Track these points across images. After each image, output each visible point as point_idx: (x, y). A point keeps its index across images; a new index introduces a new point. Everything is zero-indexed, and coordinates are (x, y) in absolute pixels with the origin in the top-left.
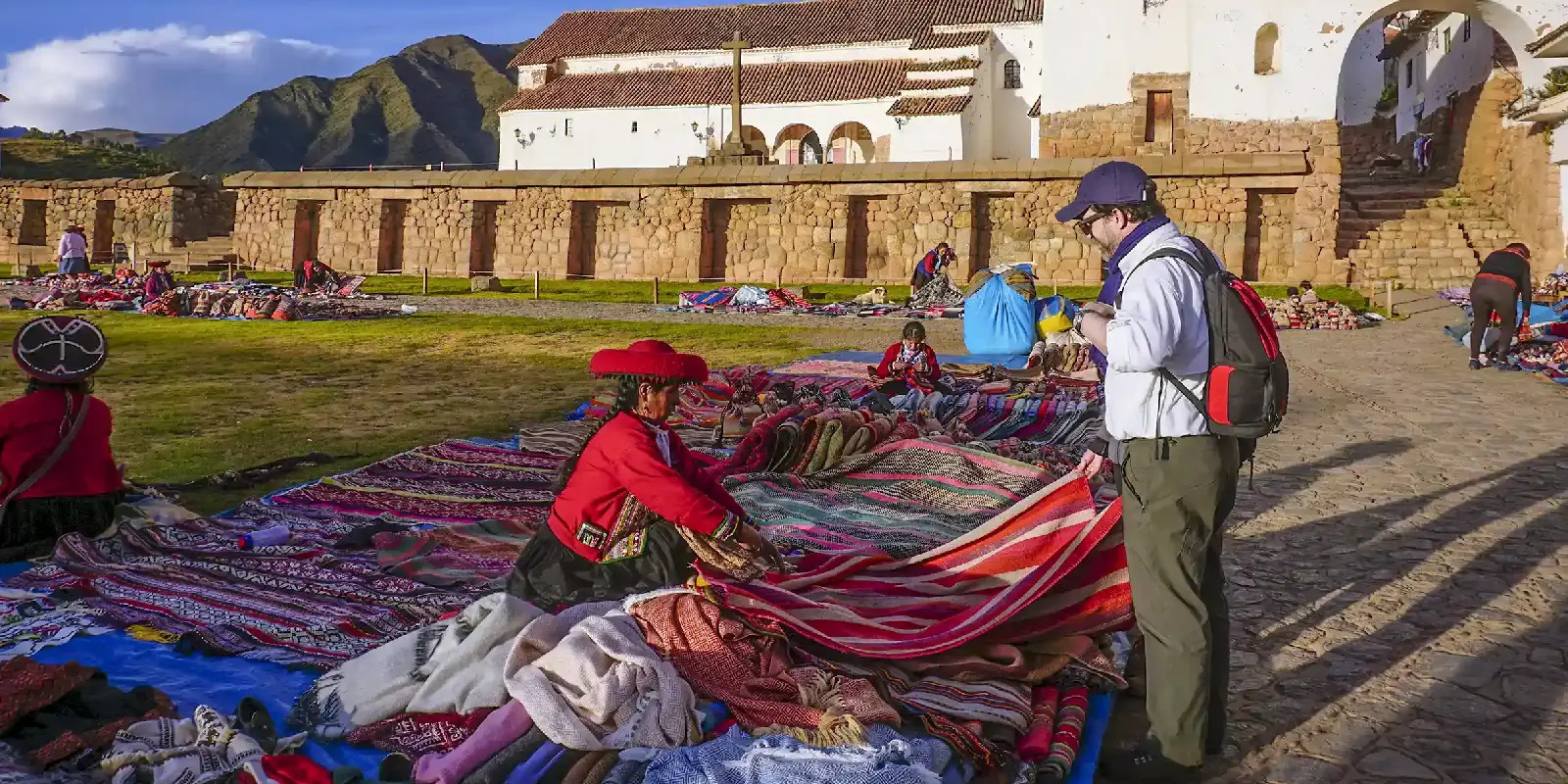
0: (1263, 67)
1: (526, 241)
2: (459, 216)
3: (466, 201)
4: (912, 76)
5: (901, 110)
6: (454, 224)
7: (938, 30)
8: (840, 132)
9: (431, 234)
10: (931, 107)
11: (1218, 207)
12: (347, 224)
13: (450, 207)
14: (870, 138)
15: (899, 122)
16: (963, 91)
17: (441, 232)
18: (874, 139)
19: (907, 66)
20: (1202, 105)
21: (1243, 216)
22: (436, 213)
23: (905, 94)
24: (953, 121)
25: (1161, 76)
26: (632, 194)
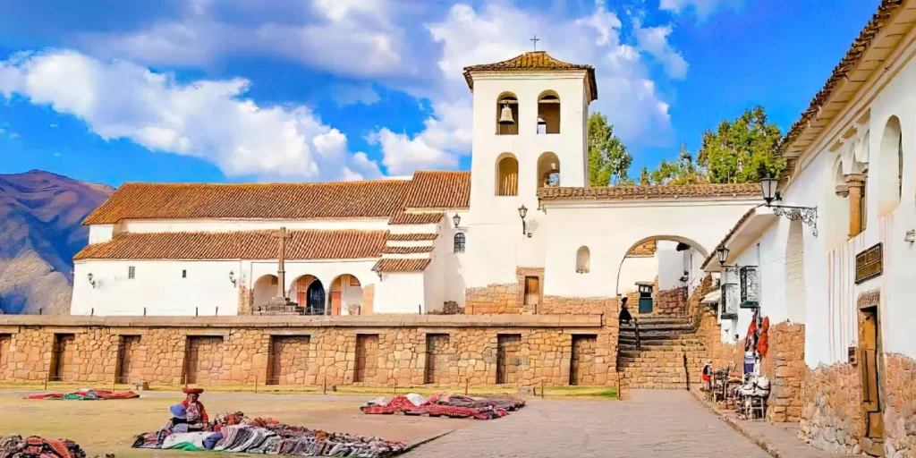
0: (581, 269)
1: (155, 359)
2: (109, 344)
3: (114, 335)
4: (390, 244)
5: (382, 269)
6: (105, 349)
7: (409, 211)
8: (338, 280)
9: (88, 356)
10: (402, 267)
11: (557, 344)
12: (27, 349)
13: (102, 338)
14: (360, 285)
15: (381, 276)
16: (425, 256)
17: (96, 354)
18: (362, 286)
19: (387, 236)
20: (552, 287)
21: (570, 349)
22: (93, 342)
23: (385, 256)
24: (418, 278)
25: (532, 269)
26: (225, 333)
